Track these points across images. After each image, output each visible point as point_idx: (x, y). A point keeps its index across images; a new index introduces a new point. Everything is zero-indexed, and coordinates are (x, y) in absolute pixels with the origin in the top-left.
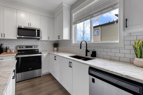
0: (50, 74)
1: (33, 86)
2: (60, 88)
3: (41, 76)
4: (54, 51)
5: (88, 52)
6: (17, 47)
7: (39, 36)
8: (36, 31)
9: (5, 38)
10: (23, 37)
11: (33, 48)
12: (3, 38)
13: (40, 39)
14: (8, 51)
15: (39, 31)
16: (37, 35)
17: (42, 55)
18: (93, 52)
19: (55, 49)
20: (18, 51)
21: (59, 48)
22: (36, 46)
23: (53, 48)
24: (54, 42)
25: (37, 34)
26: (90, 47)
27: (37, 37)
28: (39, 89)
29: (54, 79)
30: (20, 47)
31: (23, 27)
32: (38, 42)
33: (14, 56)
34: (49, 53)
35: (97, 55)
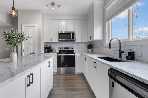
0: (83, 74)
1: (67, 80)
2: (88, 89)
3: (75, 74)
4: (88, 52)
5: (122, 54)
6: (59, 48)
7: (74, 39)
8: (71, 34)
9: (52, 41)
10: (64, 40)
11: (70, 49)
12: (51, 41)
13: (75, 41)
14: (54, 51)
15: (73, 34)
16: (71, 38)
17: (76, 55)
18: (129, 53)
19: (90, 50)
20: (60, 51)
21: (93, 50)
22: (72, 48)
23: (87, 50)
24: (88, 44)
25: (72, 36)
26: (125, 46)
27: (72, 40)
28: (70, 83)
29: (85, 79)
30: (61, 48)
31: (63, 33)
32: (73, 44)
33: (56, 55)
34: (82, 54)
35: (136, 57)
